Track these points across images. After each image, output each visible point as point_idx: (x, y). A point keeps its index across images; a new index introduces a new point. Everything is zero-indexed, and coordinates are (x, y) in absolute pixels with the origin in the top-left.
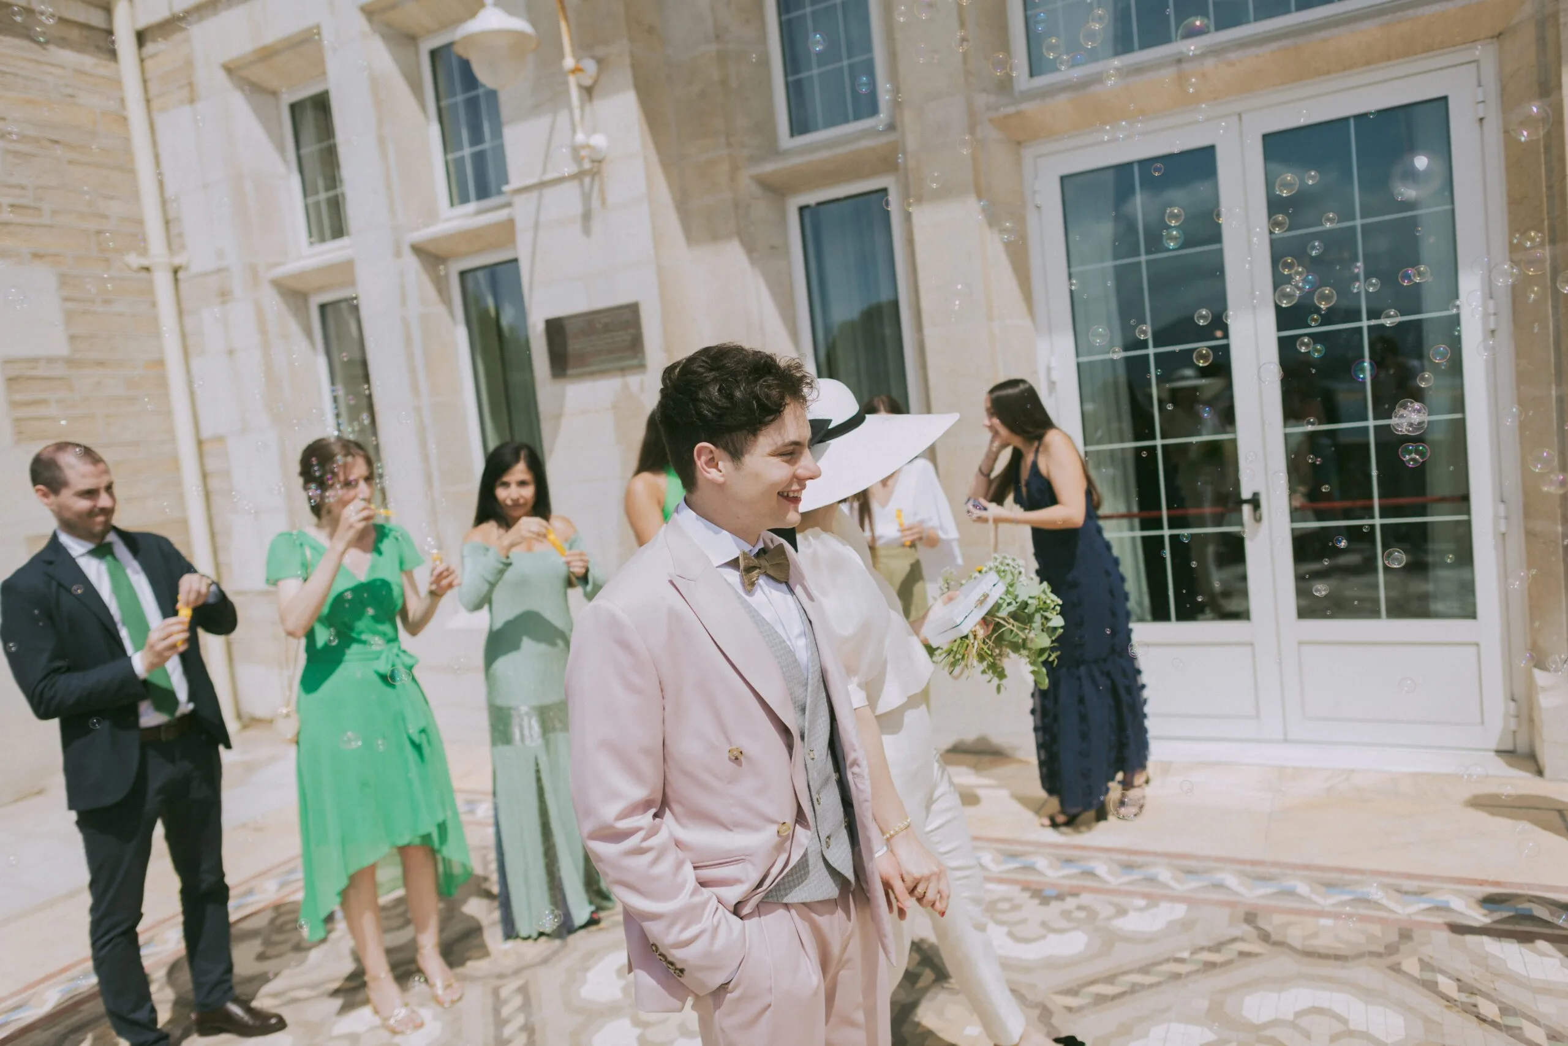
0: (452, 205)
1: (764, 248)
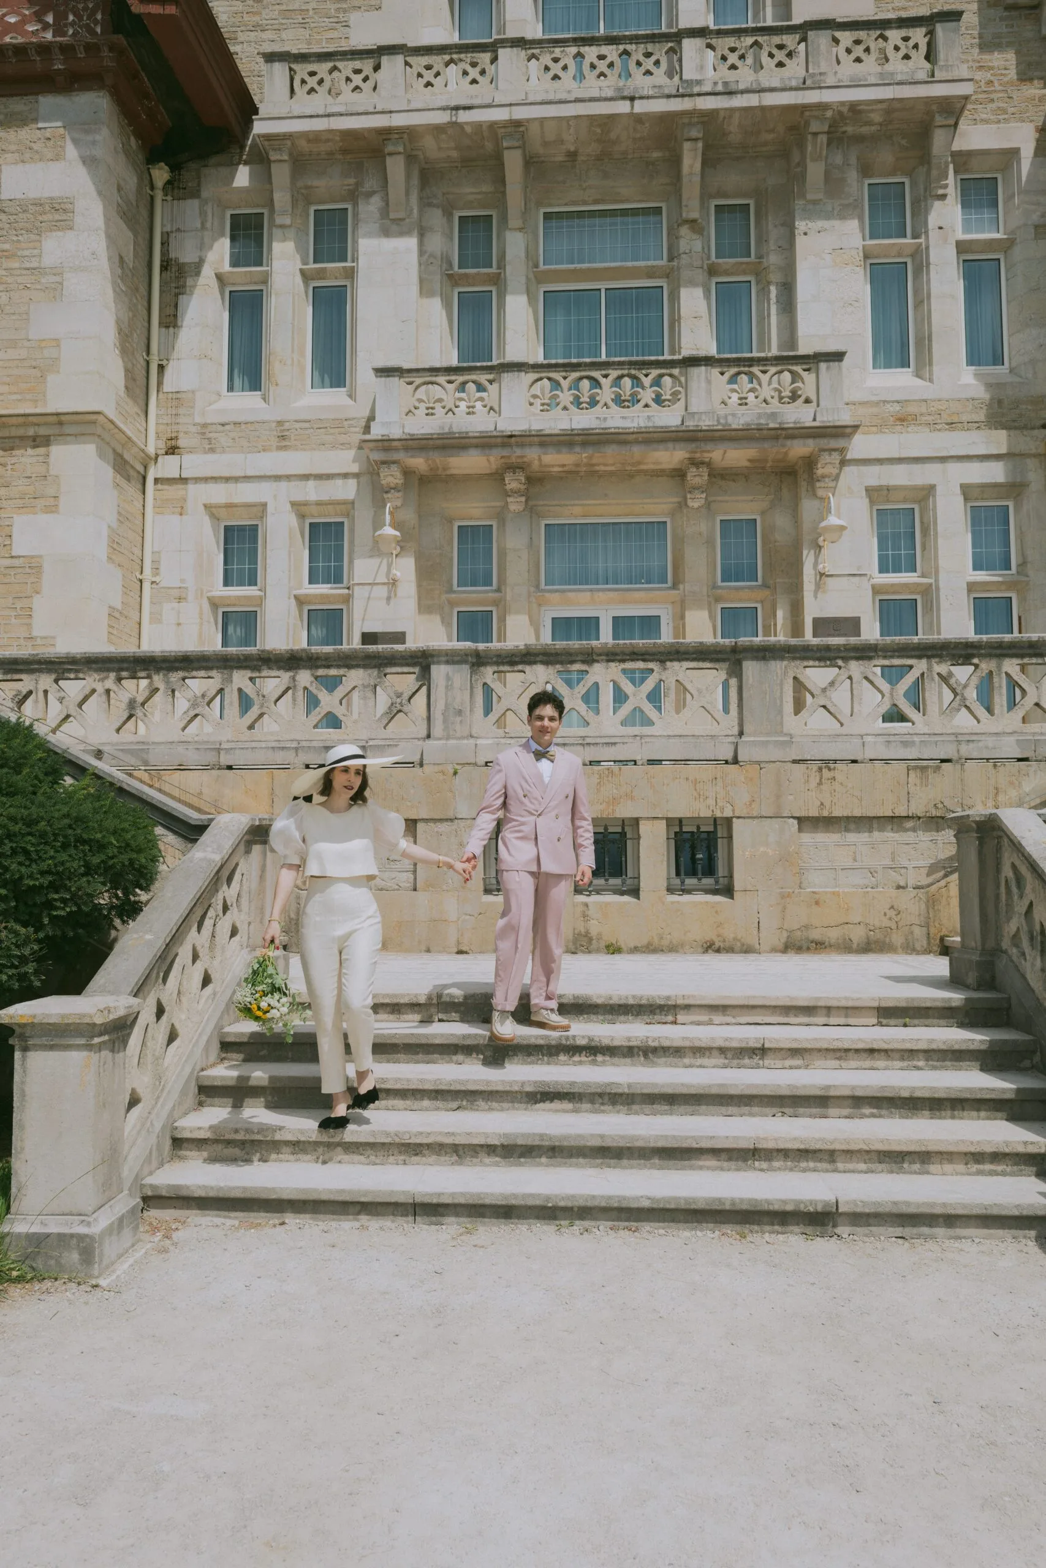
0: (312, 583)
1: (446, 622)
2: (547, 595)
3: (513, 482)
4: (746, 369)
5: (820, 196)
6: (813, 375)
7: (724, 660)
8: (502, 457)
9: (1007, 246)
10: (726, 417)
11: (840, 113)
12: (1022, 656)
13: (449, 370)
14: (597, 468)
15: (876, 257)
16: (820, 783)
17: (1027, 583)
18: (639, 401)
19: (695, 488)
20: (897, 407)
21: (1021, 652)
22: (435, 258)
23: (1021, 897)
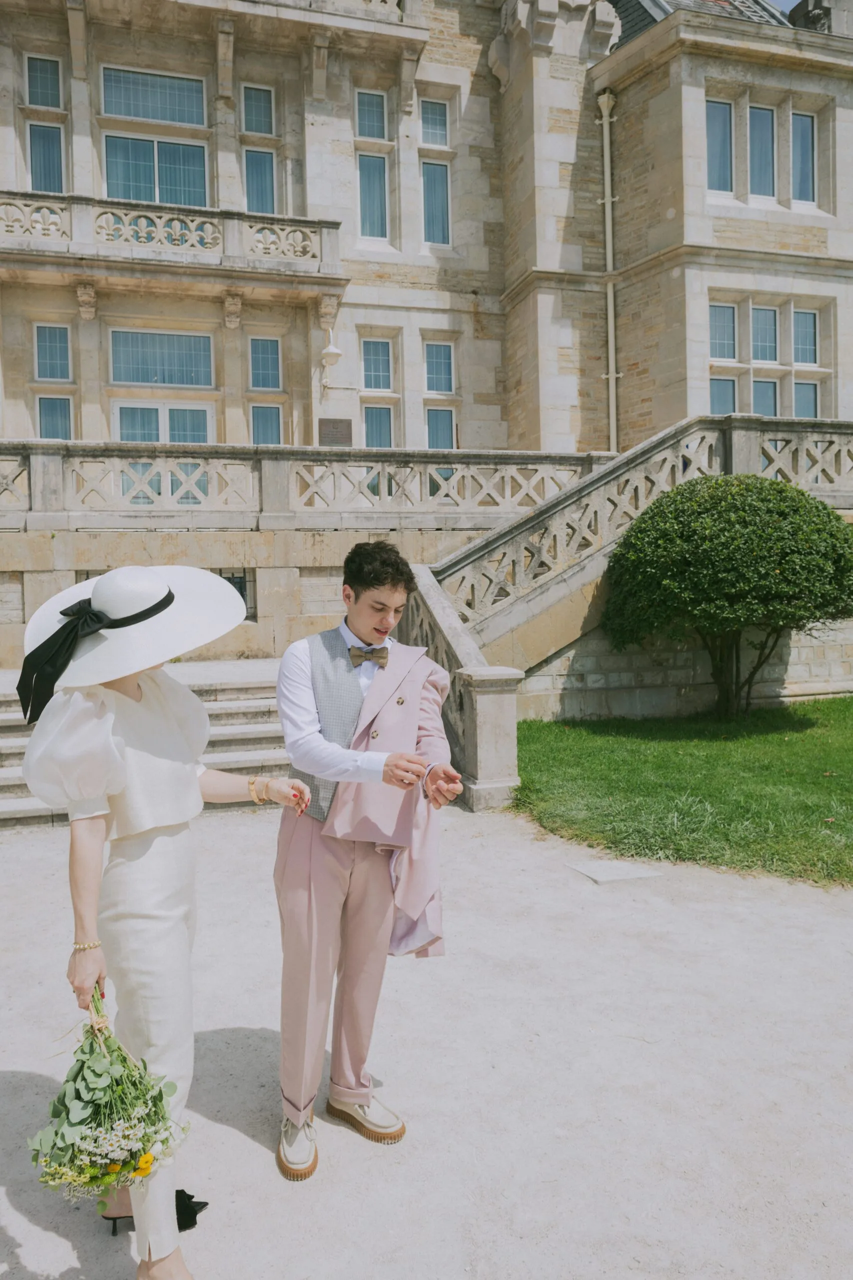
1: (31, 409)
2: (115, 389)
3: (85, 295)
4: (269, 226)
5: (322, 96)
6: (318, 237)
7: (249, 459)
8: (74, 275)
9: (452, 156)
10: (254, 262)
11: (337, 34)
12: (439, 463)
13: (25, 196)
14: (154, 290)
15: (363, 150)
16: (314, 544)
17: (462, 401)
18: (186, 241)
19: (231, 314)
20: (377, 267)
21: (439, 460)
22: (8, 92)
23: (418, 616)
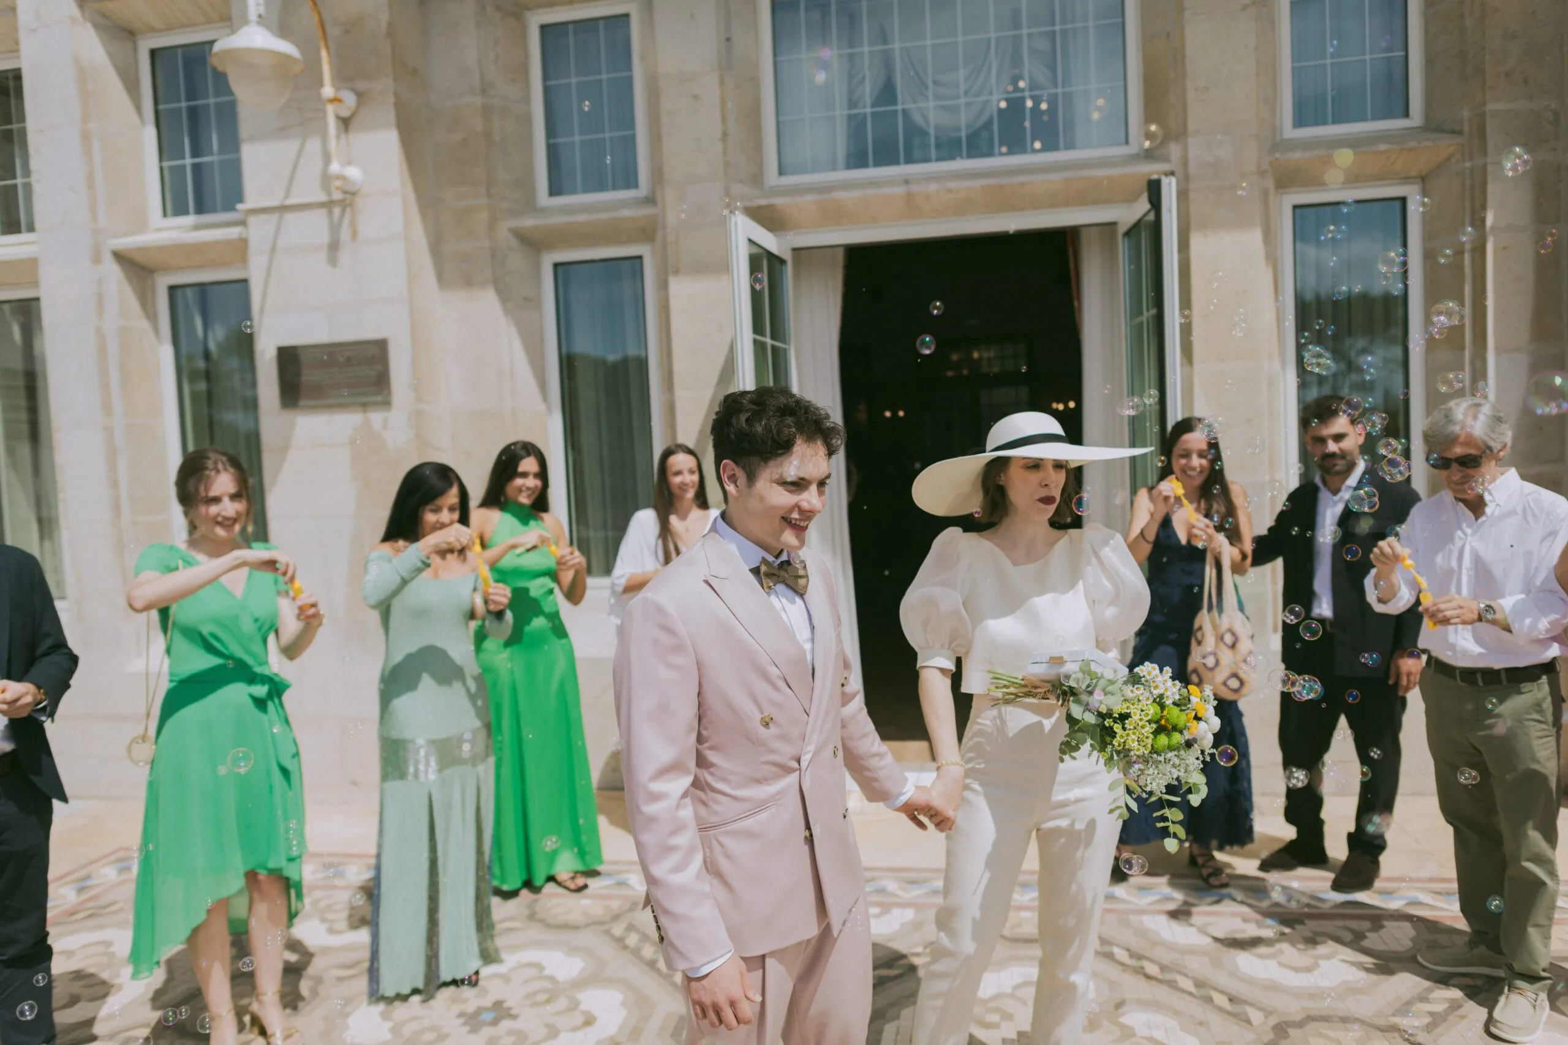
0: (165, 215)
1: (518, 299)
2: (783, 202)
